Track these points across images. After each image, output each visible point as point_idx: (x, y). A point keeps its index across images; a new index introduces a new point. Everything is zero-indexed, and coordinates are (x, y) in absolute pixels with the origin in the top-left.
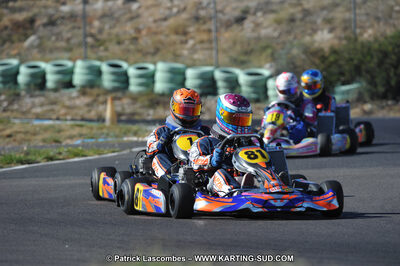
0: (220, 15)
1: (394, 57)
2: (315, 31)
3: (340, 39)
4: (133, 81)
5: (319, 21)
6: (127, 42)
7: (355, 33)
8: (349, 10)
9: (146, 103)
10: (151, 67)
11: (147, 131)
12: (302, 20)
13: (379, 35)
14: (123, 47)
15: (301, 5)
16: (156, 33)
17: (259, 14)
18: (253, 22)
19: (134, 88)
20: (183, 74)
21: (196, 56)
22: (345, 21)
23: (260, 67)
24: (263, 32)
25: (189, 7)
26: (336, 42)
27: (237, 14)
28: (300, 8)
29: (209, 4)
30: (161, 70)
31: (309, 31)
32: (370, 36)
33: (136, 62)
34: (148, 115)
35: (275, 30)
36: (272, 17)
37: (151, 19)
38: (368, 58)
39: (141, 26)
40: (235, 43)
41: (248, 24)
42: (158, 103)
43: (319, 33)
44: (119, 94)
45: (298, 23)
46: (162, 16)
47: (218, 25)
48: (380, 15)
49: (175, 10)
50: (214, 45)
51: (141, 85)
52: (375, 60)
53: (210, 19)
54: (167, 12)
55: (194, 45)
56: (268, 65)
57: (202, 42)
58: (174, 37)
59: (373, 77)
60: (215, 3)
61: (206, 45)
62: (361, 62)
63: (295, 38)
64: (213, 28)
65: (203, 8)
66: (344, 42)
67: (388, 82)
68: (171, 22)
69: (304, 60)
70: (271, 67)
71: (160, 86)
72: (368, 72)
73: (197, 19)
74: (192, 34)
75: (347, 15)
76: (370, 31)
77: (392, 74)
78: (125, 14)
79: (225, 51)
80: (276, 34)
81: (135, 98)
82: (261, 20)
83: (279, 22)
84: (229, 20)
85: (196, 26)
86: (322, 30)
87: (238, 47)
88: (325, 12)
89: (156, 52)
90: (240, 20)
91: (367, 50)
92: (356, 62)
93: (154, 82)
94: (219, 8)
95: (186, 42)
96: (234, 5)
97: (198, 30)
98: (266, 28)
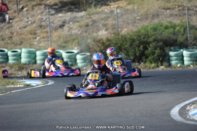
0: (52, 24)
1: (137, 42)
2: (98, 30)
3: (111, 33)
4: (10, 58)
5: (100, 25)
6: (6, 39)
7: (118, 31)
8: (114, 20)
9: (17, 68)
10: (19, 51)
11: (18, 82)
12: (92, 25)
13: (130, 31)
14: (5, 41)
15: (91, 18)
16: (21, 34)
17: (71, 23)
18: (68, 27)
19: (11, 61)
20: (35, 54)
21: (41, 45)
22: (113, 25)
23: (73, 49)
24: (73, 32)
25: (37, 21)
26: (109, 35)
27: (60, 23)
28: (91, 20)
29: (46, 19)
30: (24, 52)
31: (96, 31)
32: (125, 32)
33: (11, 49)
34: (18, 74)
35: (79, 30)
36: (77, 24)
37: (18, 27)
38: (125, 42)
39: (13, 31)
40: (60, 37)
41: (66, 28)
42: (23, 68)
43: (101, 31)
44: (4, 65)
45: (90, 27)
46: (24, 26)
47: (51, 29)
48: (130, 21)
49: (30, 22)
50: (50, 39)
51: (14, 60)
52: (128, 43)
53: (48, 26)
54: (26, 24)
55: (40, 39)
56: (76, 48)
57: (44, 38)
58: (30, 36)
59: (128, 52)
60: (49, 18)
61: (46, 39)
62: (122, 45)
63: (89, 34)
64: (49, 30)
65: (43, 21)
66: (113, 35)
67: (135, 54)
68: (28, 28)
69: (93, 45)
70: (78, 48)
71: (24, 60)
72: (125, 49)
73: (41, 26)
74: (39, 34)
75: (114, 22)
76: (125, 30)
77: (137, 50)
78: (5, 25)
79: (55, 42)
80: (80, 33)
81: (11, 67)
82: (72, 26)
83: (81, 27)
84: (56, 27)
85: (41, 30)
86: (102, 30)
87: (61, 40)
88: (103, 21)
89: (21, 44)
90: (62, 26)
91: (124, 39)
92: (119, 45)
93: (21, 58)
94: (51, 20)
95: (36, 38)
96: (59, 19)
97: (41, 32)
98: (75, 29)
